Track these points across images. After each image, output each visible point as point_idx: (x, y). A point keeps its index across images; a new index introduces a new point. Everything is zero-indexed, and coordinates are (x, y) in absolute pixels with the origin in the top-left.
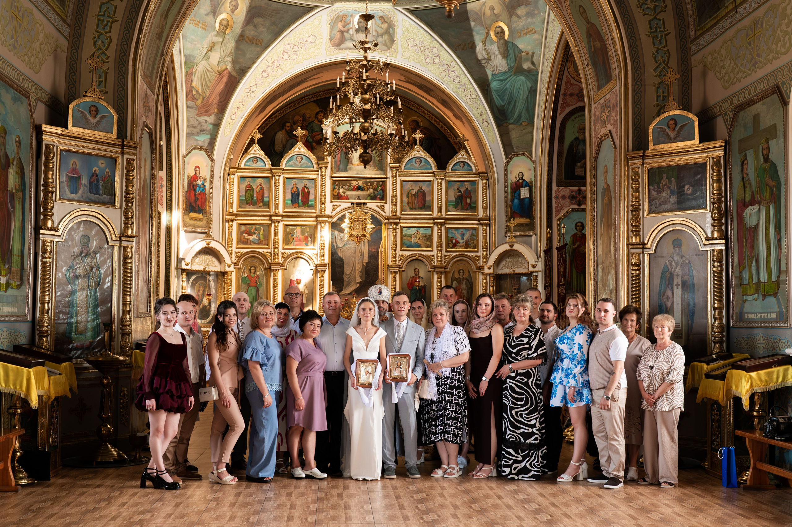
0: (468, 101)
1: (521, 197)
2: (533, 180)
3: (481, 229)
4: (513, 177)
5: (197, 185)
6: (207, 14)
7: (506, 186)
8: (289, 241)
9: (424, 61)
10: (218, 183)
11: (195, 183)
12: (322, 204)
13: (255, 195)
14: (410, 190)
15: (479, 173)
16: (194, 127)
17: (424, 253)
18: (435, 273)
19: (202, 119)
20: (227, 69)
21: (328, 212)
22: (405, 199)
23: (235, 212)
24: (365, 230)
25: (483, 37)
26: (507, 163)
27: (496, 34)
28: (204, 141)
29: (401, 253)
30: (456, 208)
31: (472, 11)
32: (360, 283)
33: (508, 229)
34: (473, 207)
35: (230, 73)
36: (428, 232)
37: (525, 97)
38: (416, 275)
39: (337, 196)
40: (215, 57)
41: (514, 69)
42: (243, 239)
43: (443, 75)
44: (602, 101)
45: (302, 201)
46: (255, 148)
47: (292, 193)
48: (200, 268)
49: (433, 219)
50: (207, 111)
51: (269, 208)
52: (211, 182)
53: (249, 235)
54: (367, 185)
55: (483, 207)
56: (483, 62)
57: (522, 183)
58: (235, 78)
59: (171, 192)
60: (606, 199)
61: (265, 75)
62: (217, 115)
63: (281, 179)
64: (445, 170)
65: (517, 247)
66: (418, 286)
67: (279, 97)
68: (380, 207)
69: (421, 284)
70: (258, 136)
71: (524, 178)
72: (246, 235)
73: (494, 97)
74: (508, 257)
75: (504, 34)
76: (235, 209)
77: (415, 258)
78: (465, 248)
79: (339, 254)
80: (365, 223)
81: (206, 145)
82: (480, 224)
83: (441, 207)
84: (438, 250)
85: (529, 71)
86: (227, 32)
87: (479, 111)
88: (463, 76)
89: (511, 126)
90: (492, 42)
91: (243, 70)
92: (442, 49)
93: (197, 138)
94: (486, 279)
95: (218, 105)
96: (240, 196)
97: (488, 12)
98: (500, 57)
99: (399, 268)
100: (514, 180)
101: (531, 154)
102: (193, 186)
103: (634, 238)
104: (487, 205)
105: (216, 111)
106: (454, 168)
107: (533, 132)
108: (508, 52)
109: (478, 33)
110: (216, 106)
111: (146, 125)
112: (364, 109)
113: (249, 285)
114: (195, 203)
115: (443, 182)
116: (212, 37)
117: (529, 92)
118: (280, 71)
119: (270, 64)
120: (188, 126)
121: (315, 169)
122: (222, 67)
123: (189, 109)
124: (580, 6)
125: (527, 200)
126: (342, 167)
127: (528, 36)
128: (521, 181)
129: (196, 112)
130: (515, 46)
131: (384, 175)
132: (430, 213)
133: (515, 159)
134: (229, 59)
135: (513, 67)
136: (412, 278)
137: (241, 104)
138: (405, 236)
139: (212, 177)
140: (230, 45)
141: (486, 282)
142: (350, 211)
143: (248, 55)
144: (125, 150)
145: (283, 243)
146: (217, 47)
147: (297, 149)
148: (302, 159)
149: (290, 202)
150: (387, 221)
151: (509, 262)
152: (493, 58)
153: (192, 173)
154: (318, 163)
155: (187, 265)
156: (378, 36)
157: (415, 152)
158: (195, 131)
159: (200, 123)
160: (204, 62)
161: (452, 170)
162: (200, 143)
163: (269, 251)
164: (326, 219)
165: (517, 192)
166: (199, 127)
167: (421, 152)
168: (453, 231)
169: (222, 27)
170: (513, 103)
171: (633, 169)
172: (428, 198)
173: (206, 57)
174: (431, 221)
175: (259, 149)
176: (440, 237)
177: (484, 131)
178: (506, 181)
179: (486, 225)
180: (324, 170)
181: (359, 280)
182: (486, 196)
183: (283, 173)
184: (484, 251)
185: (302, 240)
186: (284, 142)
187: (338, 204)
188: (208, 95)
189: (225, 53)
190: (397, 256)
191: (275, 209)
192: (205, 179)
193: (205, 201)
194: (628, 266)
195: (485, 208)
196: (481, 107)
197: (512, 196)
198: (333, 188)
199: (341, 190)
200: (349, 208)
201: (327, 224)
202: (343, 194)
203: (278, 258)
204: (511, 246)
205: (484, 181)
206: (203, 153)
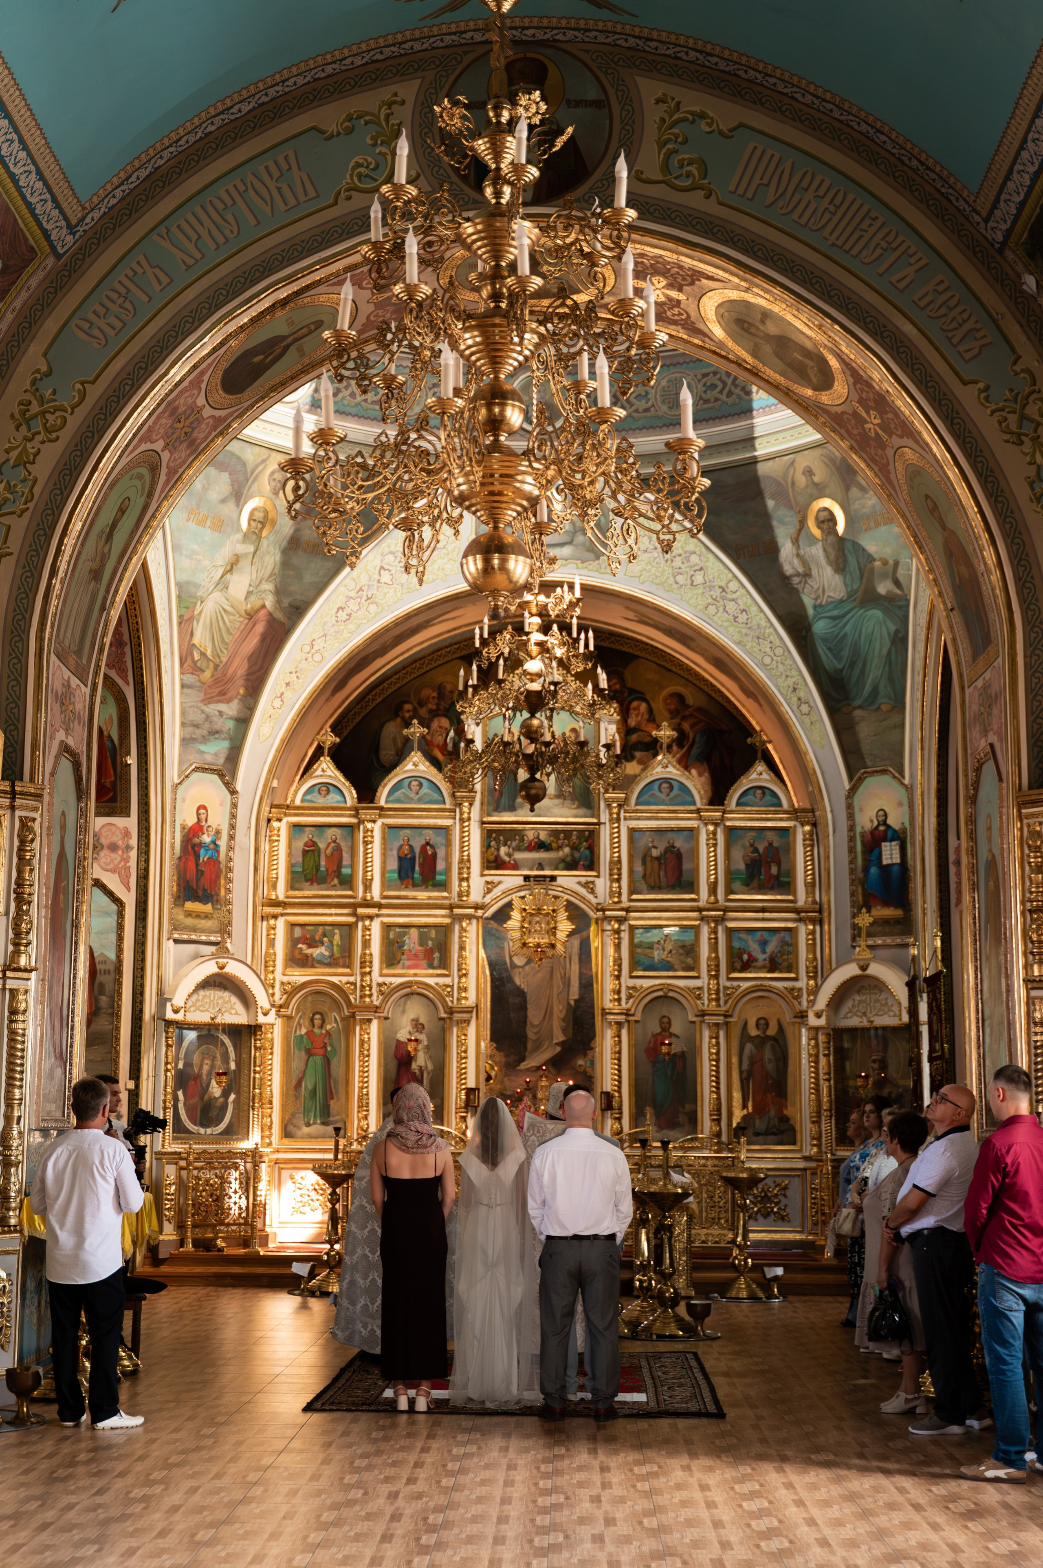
0: (767, 660)
1: (885, 862)
2: (907, 825)
3: (803, 930)
4: (866, 820)
5: (201, 845)
6: (223, 501)
7: (852, 839)
8: (394, 957)
9: (671, 581)
10: (245, 839)
11: (196, 840)
12: (461, 880)
13: (323, 863)
14: (649, 849)
15: (796, 811)
16: (197, 726)
17: (681, 983)
18: (704, 1026)
19: (213, 709)
20: (264, 606)
21: (476, 895)
22: (639, 868)
23: (281, 897)
24: (554, 934)
25: (792, 530)
26: (853, 790)
27: (820, 523)
28: (216, 754)
29: (632, 983)
30: (747, 885)
31: (769, 477)
32: (562, 1044)
33: (856, 932)
34: (784, 883)
35: (270, 614)
36: (689, 937)
37: (885, 651)
38: (664, 1030)
39: (493, 863)
40: (240, 584)
41: (859, 595)
42: (298, 956)
43: (712, 609)
44: (980, 683)
45: (421, 874)
46: (324, 766)
47: (400, 859)
48: (203, 1017)
49: (700, 910)
50: (222, 693)
51: (351, 889)
52: (232, 838)
53: (310, 946)
54: (558, 839)
55: (806, 884)
56: (796, 580)
57: (885, 832)
58: (282, 624)
59: (147, 861)
60: (991, 883)
61: (342, 615)
62: (243, 700)
63: (377, 828)
64: (723, 804)
65: (876, 969)
66: (668, 1054)
67: (374, 659)
68: (586, 885)
69: (676, 1049)
70: (330, 739)
71: (889, 822)
72: (304, 947)
73: (821, 652)
74: (858, 992)
75: (835, 523)
76: (281, 892)
77: (661, 993)
78: (770, 971)
79: (518, 981)
80: (554, 918)
81: (221, 761)
82: (800, 920)
83: (715, 883)
84: (711, 977)
85: (890, 599)
86: (264, 534)
87: (791, 681)
88: (754, 609)
89: (858, 713)
90: (812, 540)
91: (297, 608)
92: (710, 555)
93: (202, 747)
94: (816, 1038)
95: (247, 680)
96: (293, 865)
97: (801, 480)
98: (828, 571)
99: (627, 1015)
100: (868, 826)
101: (901, 772)
102: (194, 846)
103: (1036, 967)
104: (814, 879)
105: (242, 691)
106: (743, 800)
107: (903, 725)
108: (845, 561)
109: (783, 523)
110: (241, 682)
111: (65, 749)
112: (529, 693)
113: (309, 1053)
114: (198, 880)
115: (719, 831)
116: (234, 545)
117: (893, 642)
118: (373, 608)
119: (353, 594)
120: (183, 724)
121: (448, 806)
122: (254, 602)
123: (186, 690)
124: (927, 497)
125: (896, 868)
126: (504, 801)
127: (883, 528)
128: (882, 828)
129: (201, 696)
130: (859, 549)
131: (593, 816)
132: (693, 896)
133: (869, 781)
134: (269, 586)
135: (857, 591)
136: (655, 1036)
137: (294, 676)
138: (640, 945)
139: (233, 827)
140: (272, 558)
141: (817, 1045)
142: (522, 894)
143: (308, 578)
144: (18, 802)
145: (381, 963)
146: (245, 564)
147: (410, 766)
148: (421, 785)
149: (396, 875)
150: (600, 914)
151: (860, 1002)
152: (814, 572)
153: (191, 821)
154: (453, 795)
155: (176, 1011)
156: (576, 532)
157: (659, 769)
158: (199, 733)
159: (208, 718)
160: (217, 596)
161: (738, 804)
162: (209, 758)
163: (352, 979)
164: (471, 911)
165: (876, 852)
166: (207, 725)
167: (670, 769)
168: (743, 935)
169: (253, 524)
170: (860, 665)
171: (1029, 826)
172: (686, 866)
173: (222, 584)
174: (695, 914)
175: (332, 766)
176: (714, 947)
177: (802, 724)
178: (852, 828)
179: (813, 921)
180: (466, 810)
181: (559, 1037)
182: (812, 860)
183: (380, 816)
184: (809, 978)
185: (421, 956)
186: (400, 744)
187: (496, 879)
188: (224, 659)
189: (260, 575)
190: (623, 989)
191: (365, 891)
192: (218, 832)
193: (218, 877)
194: (1028, 1024)
195: (810, 887)
196: (794, 673)
197: (864, 860)
198: (486, 846)
199: (503, 850)
200: (520, 888)
201: (474, 922)
202: (507, 859)
203: (370, 996)
204: (864, 968)
205: (807, 828)
206: (215, 778)
